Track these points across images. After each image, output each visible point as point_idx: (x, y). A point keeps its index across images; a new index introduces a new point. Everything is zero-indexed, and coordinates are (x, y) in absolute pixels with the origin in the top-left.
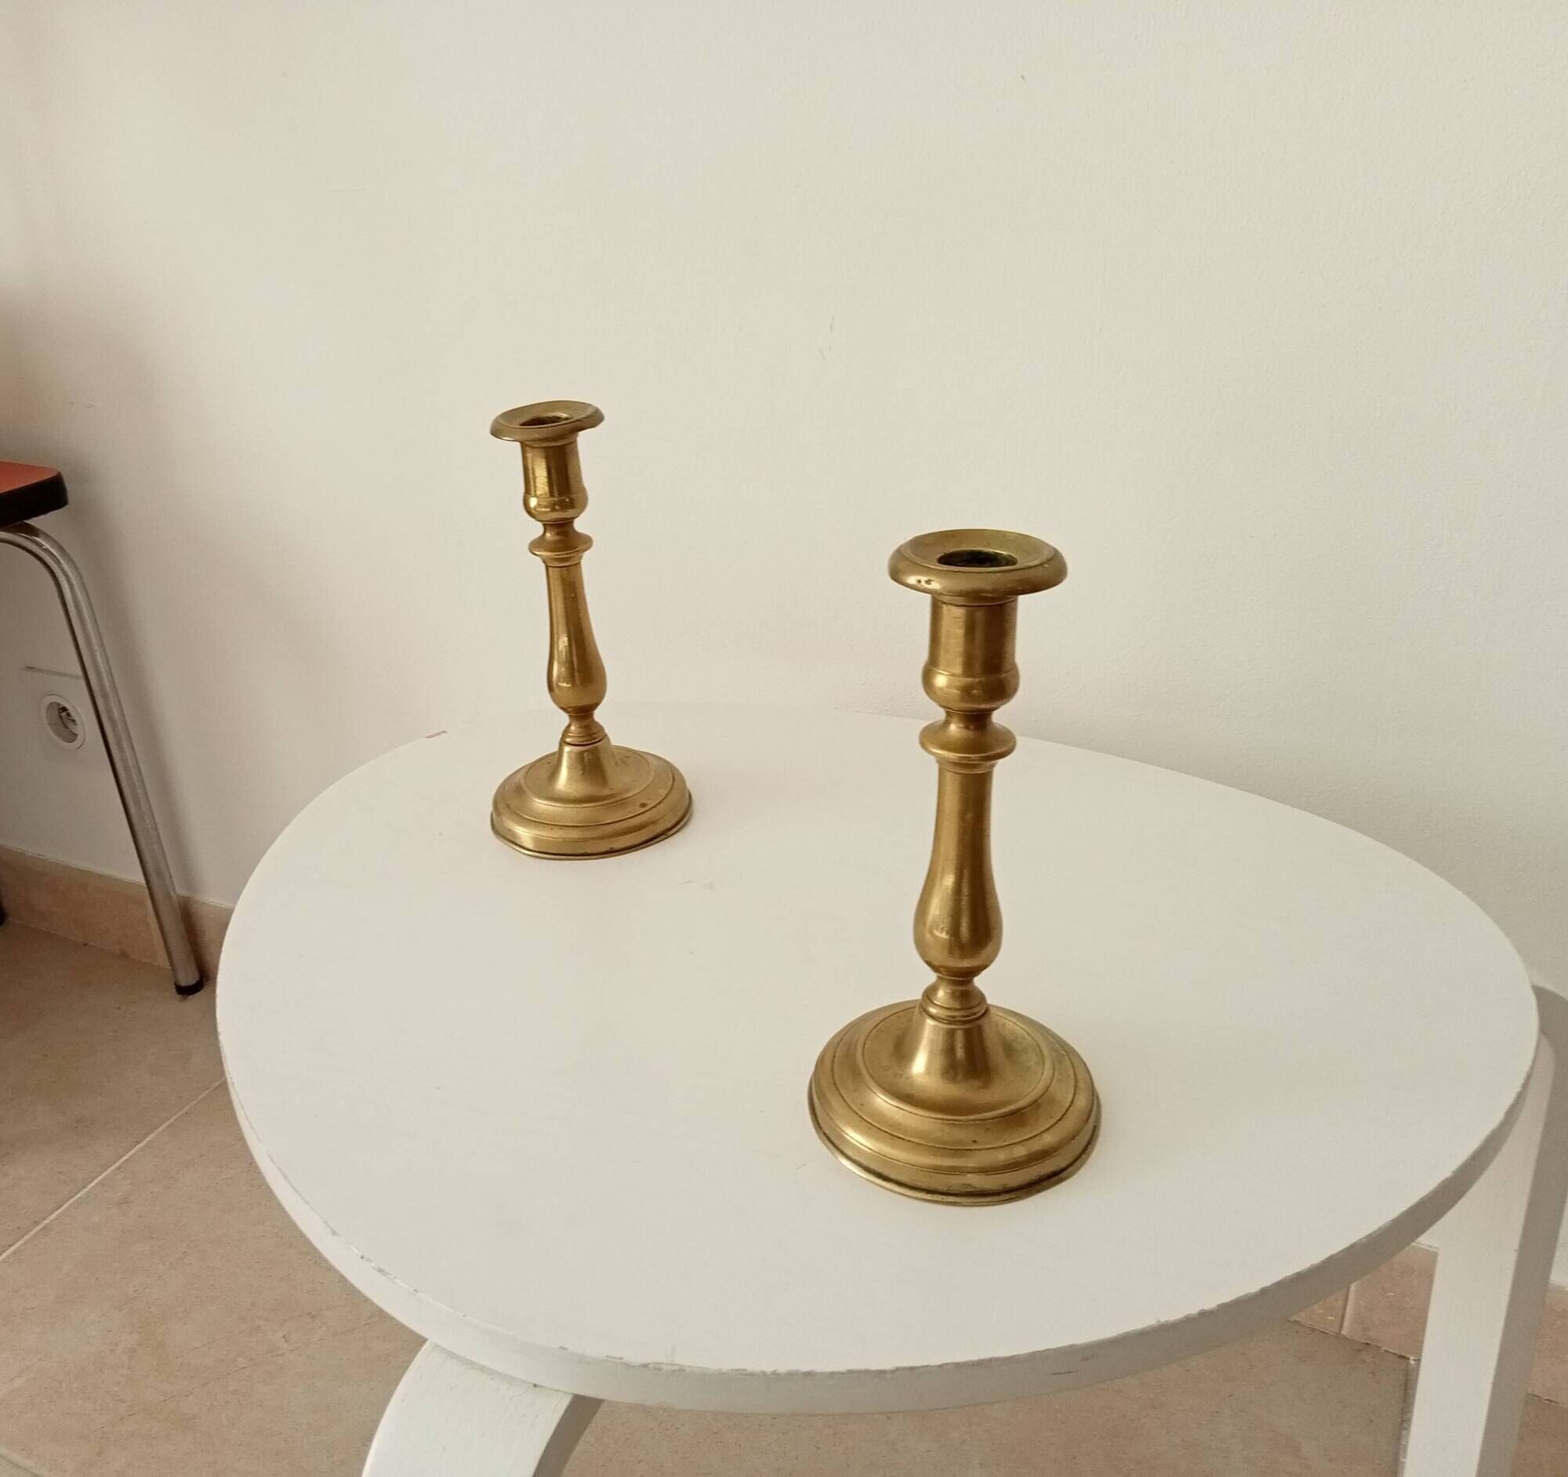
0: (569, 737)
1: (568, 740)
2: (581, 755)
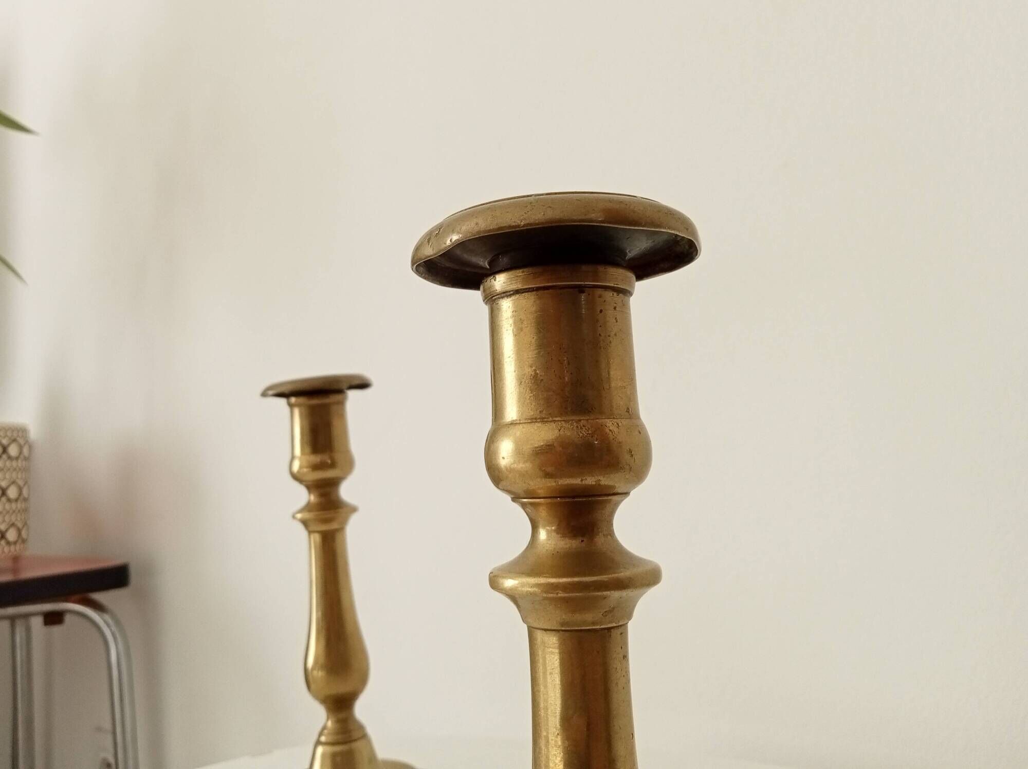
0: (325, 735)
1: (323, 739)
2: (334, 756)
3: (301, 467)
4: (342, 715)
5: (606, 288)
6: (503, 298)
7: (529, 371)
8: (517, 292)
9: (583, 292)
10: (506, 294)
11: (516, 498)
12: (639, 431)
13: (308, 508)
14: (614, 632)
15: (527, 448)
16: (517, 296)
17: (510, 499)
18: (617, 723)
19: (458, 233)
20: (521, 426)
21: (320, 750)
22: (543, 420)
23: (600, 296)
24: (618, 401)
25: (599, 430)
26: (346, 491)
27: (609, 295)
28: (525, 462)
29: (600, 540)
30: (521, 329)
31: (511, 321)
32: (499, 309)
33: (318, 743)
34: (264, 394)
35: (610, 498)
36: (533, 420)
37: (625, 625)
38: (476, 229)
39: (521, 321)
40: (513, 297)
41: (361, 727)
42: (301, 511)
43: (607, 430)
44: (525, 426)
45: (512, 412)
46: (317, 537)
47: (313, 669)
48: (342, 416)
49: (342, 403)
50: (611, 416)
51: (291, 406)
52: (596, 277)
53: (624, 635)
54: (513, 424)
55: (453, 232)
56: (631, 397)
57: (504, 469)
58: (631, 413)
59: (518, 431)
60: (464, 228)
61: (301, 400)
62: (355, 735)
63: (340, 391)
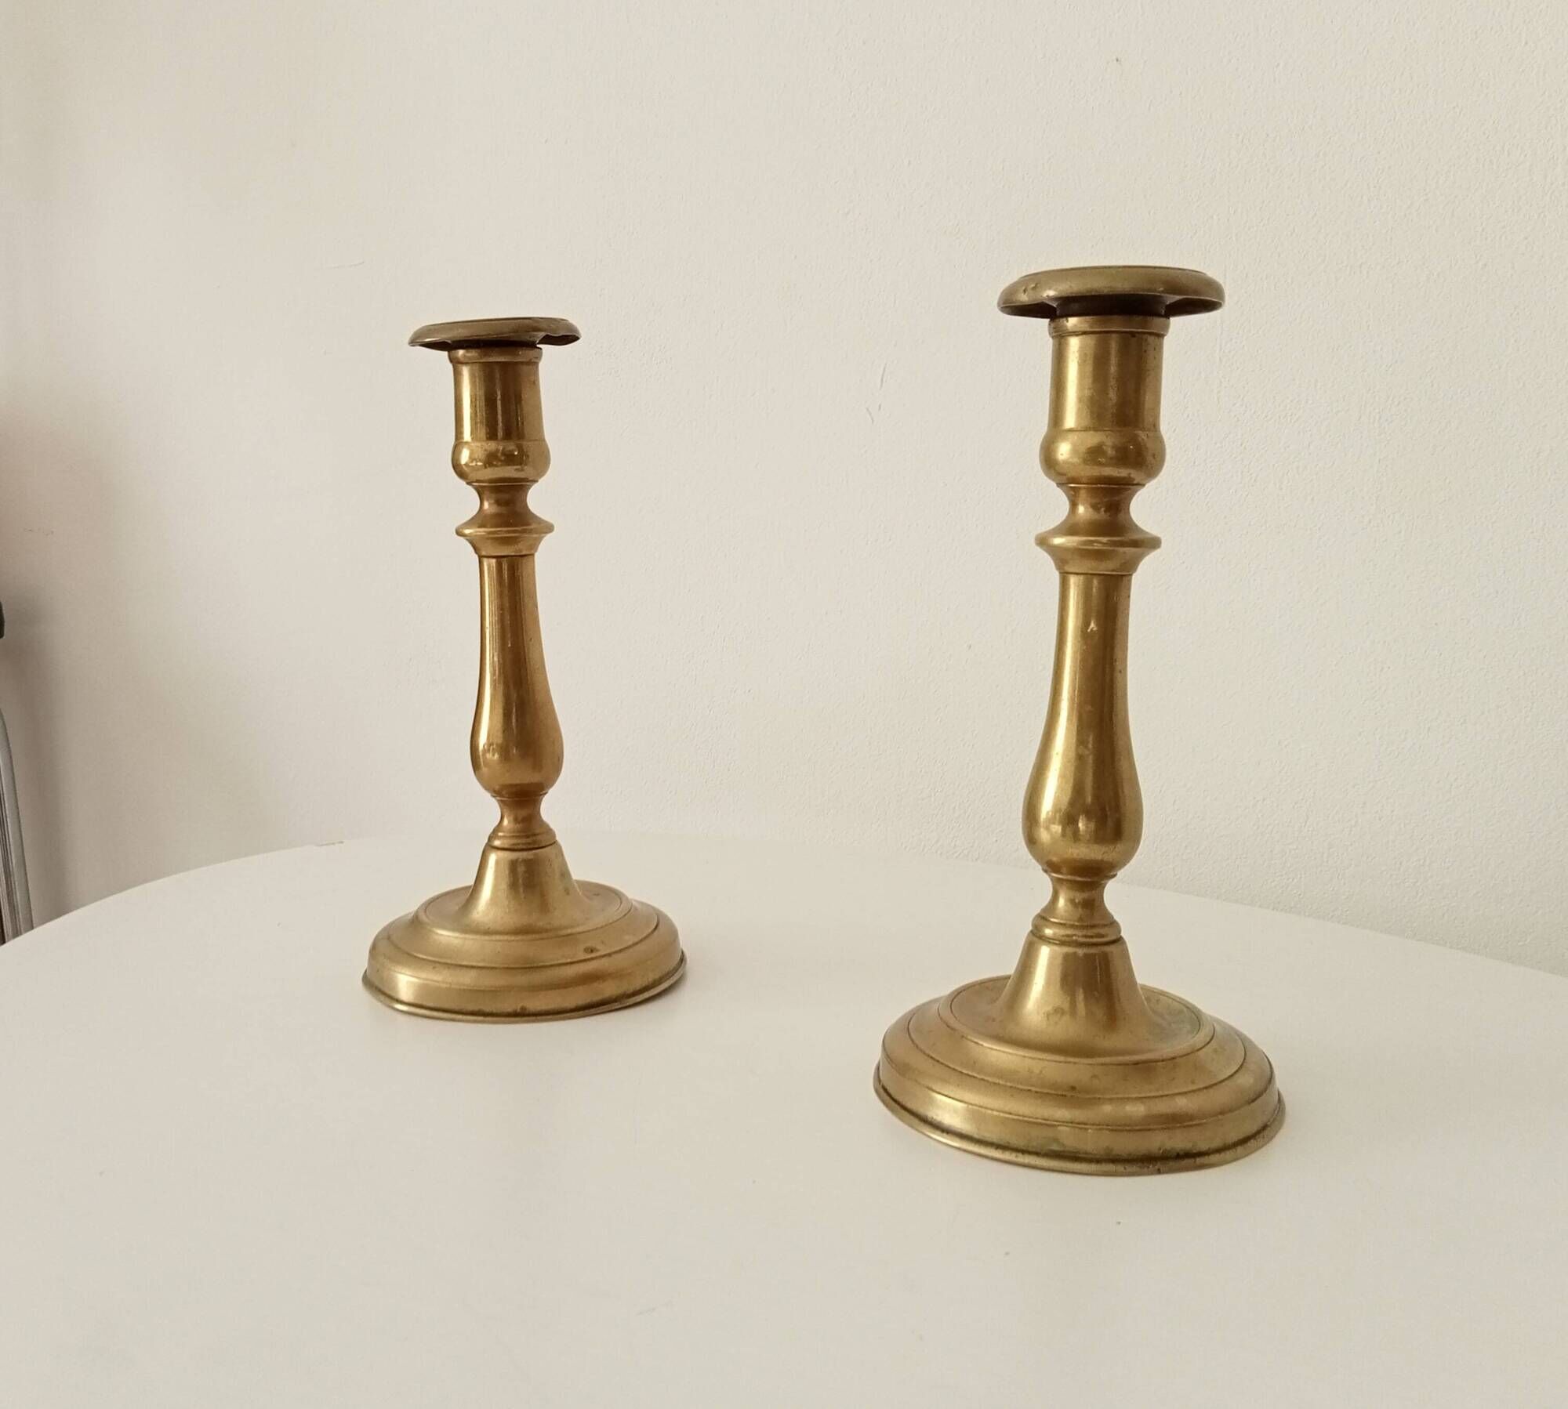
0: (499, 838)
1: (497, 843)
2: (513, 865)
3: (472, 459)
4: (523, 813)
5: (1151, 334)
6: (1072, 335)
7: (1087, 393)
8: (1084, 333)
9: (1134, 336)
10: (1075, 334)
11: (1059, 485)
12: (1159, 440)
13: (479, 520)
14: (1124, 578)
15: (1083, 449)
16: (1084, 336)
17: (1055, 485)
18: (1119, 636)
19: (1055, 290)
20: (1077, 433)
21: (493, 858)
22: (1095, 430)
23: (1146, 340)
24: (1148, 419)
25: (1134, 440)
26: (537, 500)
27: (1151, 339)
28: (1079, 458)
29: (1121, 516)
30: (1085, 361)
31: (1077, 355)
32: (1067, 344)
33: (489, 847)
34: (413, 342)
35: (1130, 487)
36: (1086, 429)
37: (1131, 575)
38: (1070, 291)
39: (1086, 354)
40: (1081, 337)
41: (549, 832)
42: (470, 523)
43: (1140, 439)
44: (1082, 433)
45: (1070, 420)
46: (490, 564)
47: (485, 751)
48: (535, 383)
49: (533, 364)
50: (1143, 429)
51: (455, 362)
52: (1144, 325)
53: (1130, 581)
54: (1071, 430)
55: (1050, 289)
56: (1156, 417)
57: (1061, 462)
58: (1155, 426)
59: (1074, 437)
60: (1060, 288)
61: (473, 354)
62: (543, 839)
63: (532, 345)
